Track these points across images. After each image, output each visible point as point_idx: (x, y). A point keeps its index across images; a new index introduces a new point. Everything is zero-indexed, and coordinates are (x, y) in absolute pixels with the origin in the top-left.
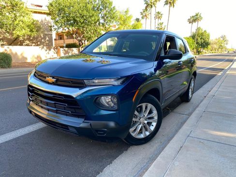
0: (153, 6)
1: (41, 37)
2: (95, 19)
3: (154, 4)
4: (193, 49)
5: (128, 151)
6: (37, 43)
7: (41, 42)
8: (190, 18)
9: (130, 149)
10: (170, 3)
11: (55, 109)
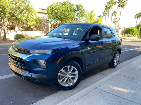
0: (110, 8)
1: (42, 26)
2: (72, 16)
3: (111, 7)
4: (137, 35)
5: (57, 93)
6: (40, 29)
7: (42, 29)
8: (136, 15)
9: (59, 92)
10: (122, 6)
11: (16, 65)
